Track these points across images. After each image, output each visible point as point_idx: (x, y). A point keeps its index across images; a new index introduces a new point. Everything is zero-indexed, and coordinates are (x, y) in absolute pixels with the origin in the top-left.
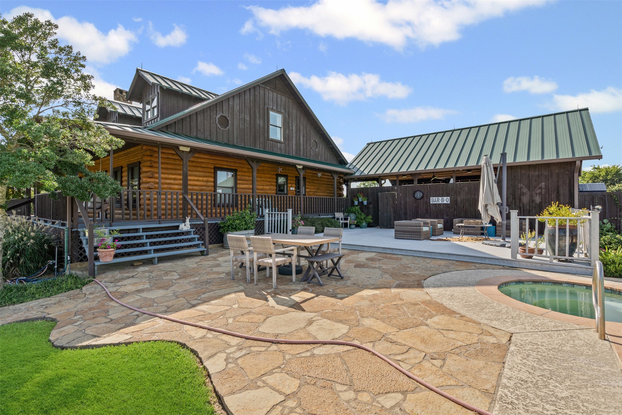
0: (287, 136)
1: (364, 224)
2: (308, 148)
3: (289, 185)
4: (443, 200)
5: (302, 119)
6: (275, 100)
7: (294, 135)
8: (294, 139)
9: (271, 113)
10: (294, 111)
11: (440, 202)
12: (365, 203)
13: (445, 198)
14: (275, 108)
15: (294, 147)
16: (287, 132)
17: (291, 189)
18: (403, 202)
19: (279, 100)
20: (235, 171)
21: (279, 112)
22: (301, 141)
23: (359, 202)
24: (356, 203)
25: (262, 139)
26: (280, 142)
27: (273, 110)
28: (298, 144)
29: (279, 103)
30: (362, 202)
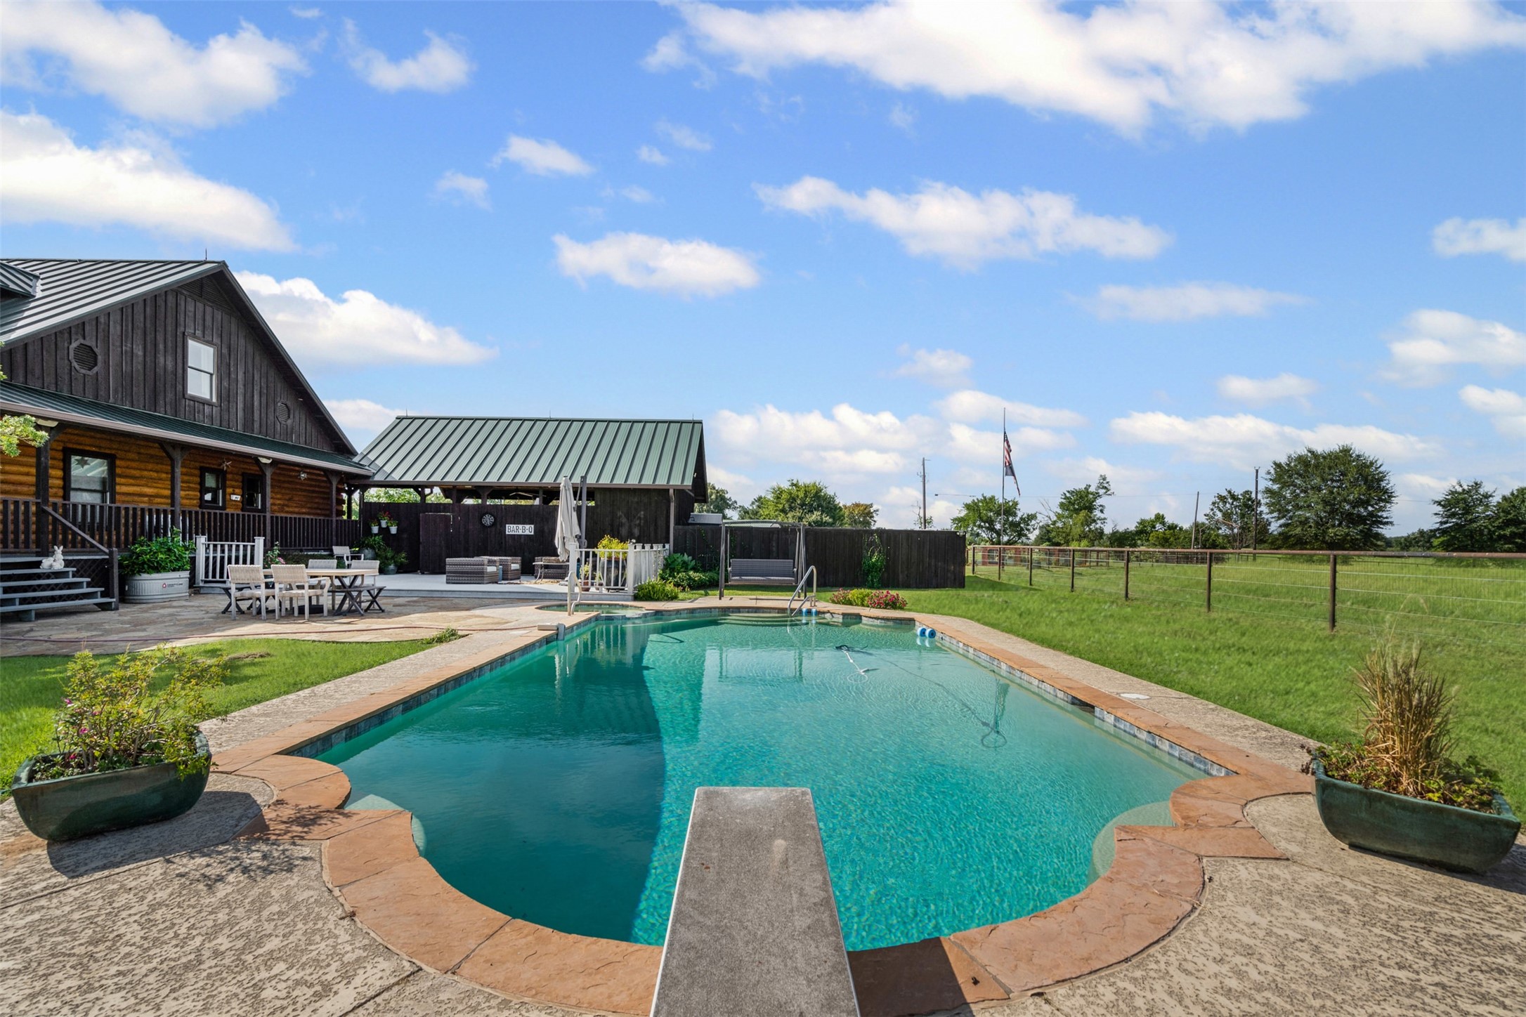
0: (225, 394)
1: (392, 567)
2: (271, 417)
3: (229, 490)
4: (524, 530)
5: (257, 358)
6: (199, 316)
7: (241, 390)
8: (240, 398)
9: (192, 344)
10: (242, 343)
11: (521, 533)
12: (394, 530)
13: (527, 526)
14: (199, 333)
15: (240, 414)
16: (225, 384)
17: (234, 497)
18: (462, 530)
19: (208, 318)
20: (111, 460)
21: (209, 343)
22: (256, 403)
23: (381, 529)
24: (375, 529)
25: (170, 396)
26: (210, 404)
27: (195, 337)
28: (248, 409)
29: (209, 322)
30: (388, 529)
